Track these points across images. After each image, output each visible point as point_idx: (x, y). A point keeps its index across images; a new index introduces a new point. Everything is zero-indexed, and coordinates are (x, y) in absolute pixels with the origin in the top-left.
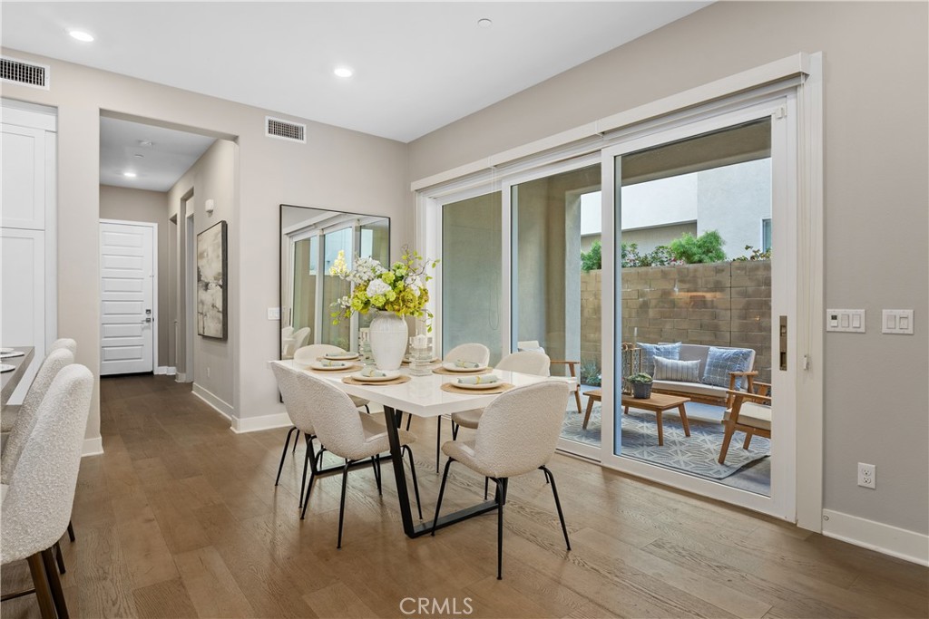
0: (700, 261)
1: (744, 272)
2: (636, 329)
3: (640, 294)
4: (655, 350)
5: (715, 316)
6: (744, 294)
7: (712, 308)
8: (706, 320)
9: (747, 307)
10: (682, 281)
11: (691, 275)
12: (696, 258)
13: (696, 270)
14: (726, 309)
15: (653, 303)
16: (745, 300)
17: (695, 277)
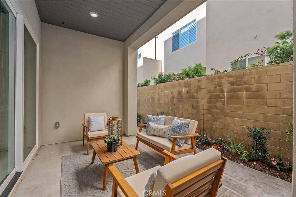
0: (193, 77)
1: (209, 80)
2: (170, 107)
3: (172, 93)
4: (152, 119)
5: (198, 102)
6: (210, 91)
7: (197, 98)
8: (194, 104)
9: (211, 98)
10: (186, 87)
11: (189, 84)
12: (191, 76)
13: (190, 81)
14: (202, 99)
15: (176, 97)
16: (209, 95)
17: (190, 84)
